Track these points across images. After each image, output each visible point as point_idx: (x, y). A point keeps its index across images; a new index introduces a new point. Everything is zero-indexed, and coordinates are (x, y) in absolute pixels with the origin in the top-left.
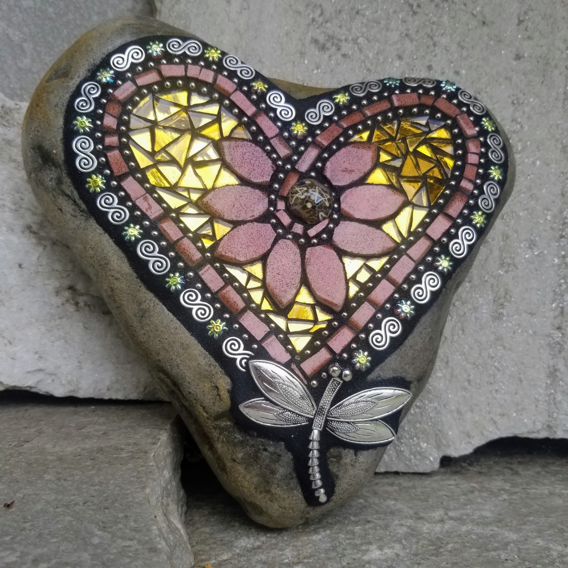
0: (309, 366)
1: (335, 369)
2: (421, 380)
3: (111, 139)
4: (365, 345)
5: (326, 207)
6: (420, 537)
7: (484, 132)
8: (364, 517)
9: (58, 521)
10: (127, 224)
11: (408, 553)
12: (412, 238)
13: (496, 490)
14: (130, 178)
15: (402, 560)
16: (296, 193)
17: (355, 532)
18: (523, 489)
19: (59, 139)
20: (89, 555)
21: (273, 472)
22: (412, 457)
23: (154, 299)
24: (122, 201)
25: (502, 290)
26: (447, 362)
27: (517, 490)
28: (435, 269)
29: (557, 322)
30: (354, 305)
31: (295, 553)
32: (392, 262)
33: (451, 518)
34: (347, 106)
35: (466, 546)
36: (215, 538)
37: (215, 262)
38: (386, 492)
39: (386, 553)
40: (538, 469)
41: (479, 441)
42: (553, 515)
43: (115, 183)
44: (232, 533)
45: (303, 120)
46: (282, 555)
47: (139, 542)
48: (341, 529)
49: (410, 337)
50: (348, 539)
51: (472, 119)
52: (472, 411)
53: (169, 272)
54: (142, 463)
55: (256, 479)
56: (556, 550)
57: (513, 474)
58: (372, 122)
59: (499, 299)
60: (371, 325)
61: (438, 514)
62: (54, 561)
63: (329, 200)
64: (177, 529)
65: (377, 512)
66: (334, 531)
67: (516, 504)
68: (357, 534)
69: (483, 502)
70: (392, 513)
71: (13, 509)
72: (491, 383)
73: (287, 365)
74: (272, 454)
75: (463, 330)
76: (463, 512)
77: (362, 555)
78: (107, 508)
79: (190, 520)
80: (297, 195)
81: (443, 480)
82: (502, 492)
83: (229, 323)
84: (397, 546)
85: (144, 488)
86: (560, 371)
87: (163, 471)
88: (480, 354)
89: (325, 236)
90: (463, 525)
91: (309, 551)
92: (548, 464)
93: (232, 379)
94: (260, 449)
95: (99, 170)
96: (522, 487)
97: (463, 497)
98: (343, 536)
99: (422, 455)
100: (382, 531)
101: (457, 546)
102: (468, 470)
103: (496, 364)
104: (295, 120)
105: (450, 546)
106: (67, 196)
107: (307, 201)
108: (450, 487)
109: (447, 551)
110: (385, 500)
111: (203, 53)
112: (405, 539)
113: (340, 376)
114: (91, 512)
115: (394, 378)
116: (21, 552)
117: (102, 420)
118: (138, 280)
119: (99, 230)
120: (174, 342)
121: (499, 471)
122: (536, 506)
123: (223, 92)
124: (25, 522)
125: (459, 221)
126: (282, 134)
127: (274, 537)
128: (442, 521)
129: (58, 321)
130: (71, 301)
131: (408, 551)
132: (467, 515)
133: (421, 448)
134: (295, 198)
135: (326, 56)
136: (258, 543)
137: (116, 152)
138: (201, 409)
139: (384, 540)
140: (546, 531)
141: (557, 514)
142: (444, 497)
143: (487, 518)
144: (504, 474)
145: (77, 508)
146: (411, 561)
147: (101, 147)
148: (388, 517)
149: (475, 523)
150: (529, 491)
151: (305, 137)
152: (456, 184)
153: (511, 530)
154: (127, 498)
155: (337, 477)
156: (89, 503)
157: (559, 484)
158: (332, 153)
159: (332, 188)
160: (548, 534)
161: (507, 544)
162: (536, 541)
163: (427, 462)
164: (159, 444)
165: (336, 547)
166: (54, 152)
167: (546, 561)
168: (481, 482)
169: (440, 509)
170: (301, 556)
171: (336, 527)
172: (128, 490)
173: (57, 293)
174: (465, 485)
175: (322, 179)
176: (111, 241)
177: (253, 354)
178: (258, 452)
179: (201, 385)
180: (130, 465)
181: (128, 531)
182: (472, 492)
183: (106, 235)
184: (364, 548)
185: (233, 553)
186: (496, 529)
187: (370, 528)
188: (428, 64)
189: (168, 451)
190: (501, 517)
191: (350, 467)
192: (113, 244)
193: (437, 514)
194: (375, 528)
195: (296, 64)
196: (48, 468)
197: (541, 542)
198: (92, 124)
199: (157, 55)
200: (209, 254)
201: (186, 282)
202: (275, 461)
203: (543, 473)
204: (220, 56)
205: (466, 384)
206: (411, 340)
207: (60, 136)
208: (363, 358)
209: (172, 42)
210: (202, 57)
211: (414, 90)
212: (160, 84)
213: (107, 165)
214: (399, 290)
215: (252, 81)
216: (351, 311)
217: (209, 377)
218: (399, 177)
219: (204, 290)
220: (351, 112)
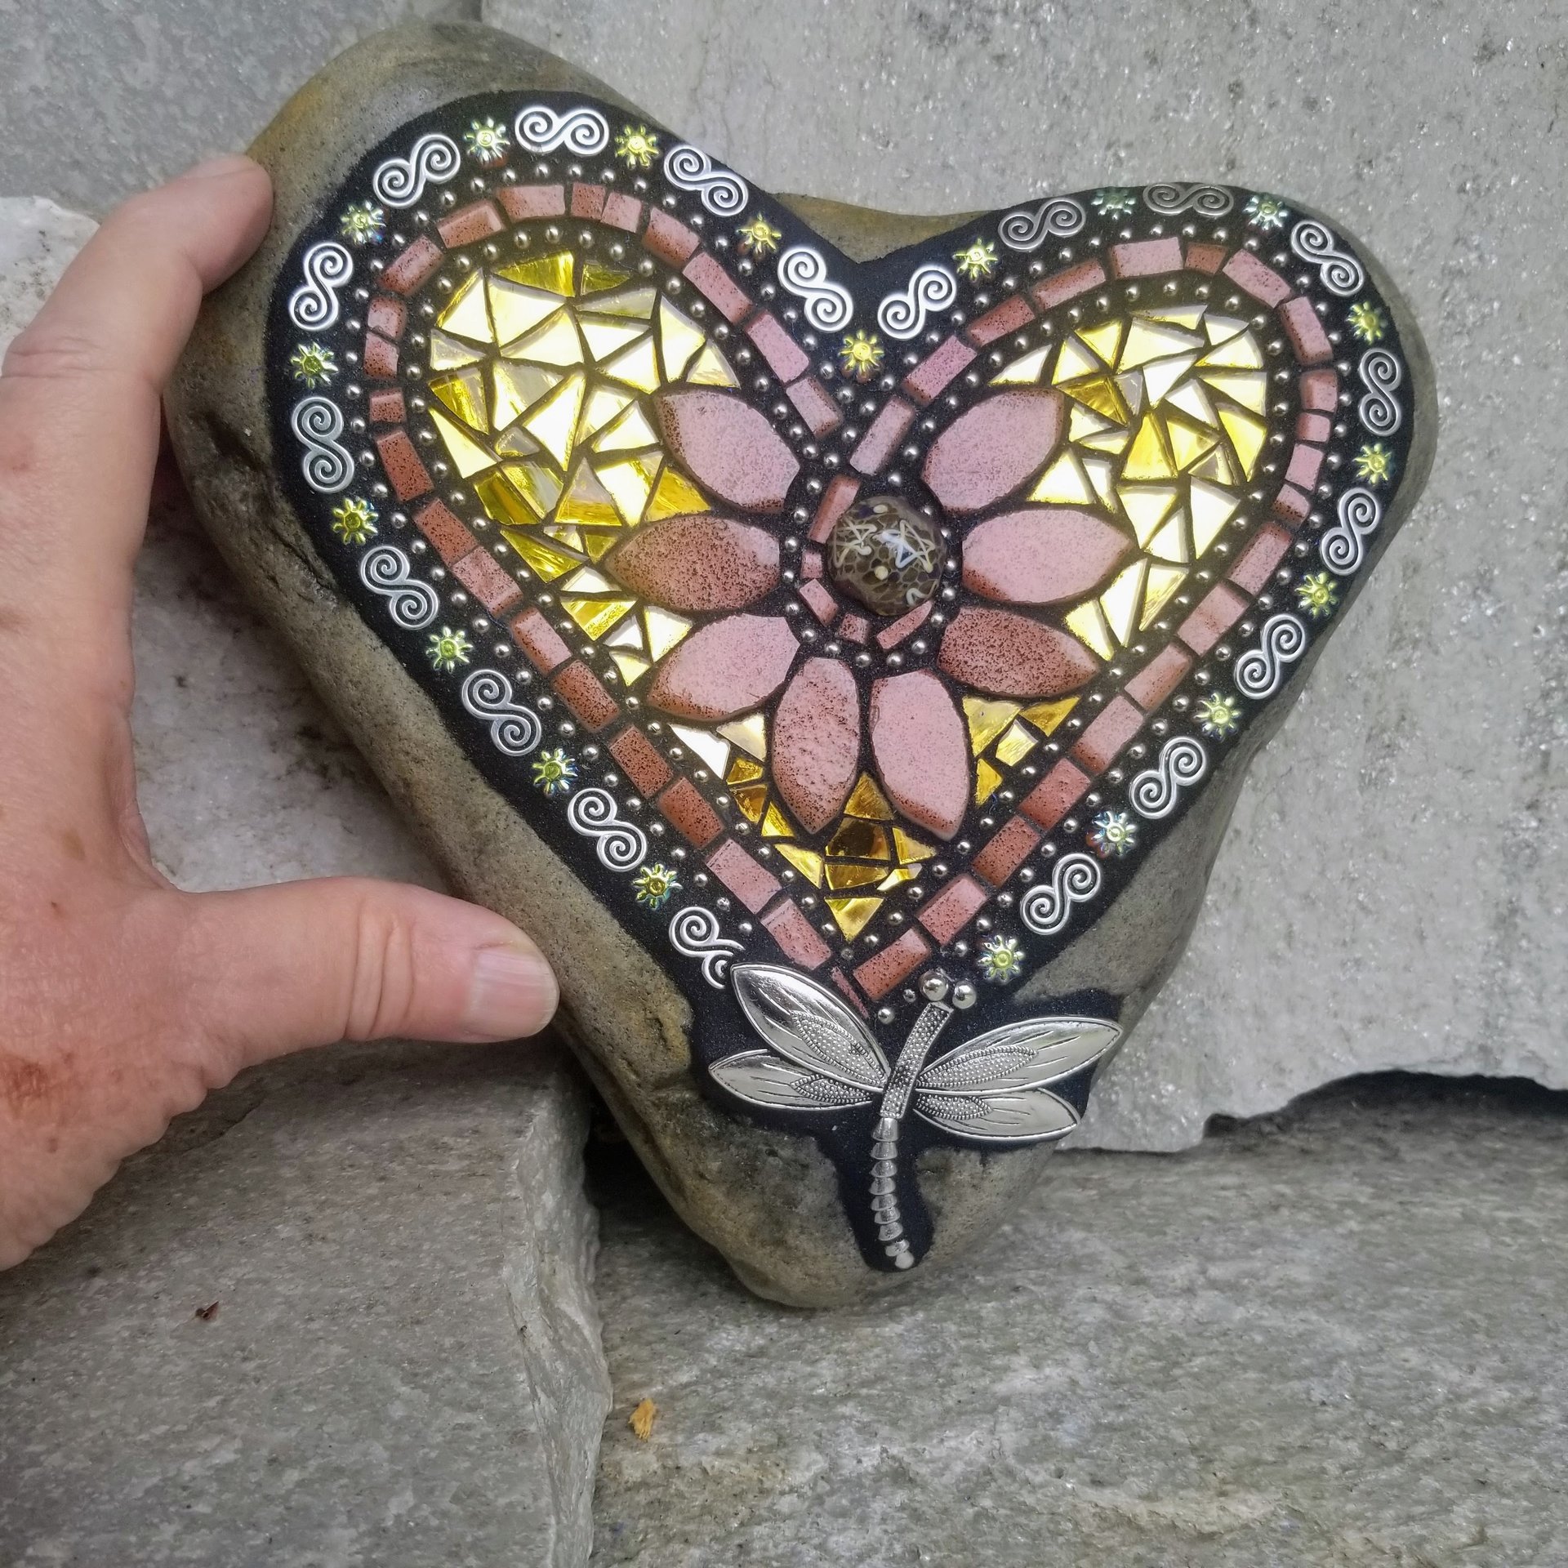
0: (874, 975)
1: (937, 983)
2: (1151, 984)
3: (386, 401)
4: (1009, 921)
5: (924, 575)
6: (1133, 1335)
7: (1351, 348)
8: (1006, 1276)
9: (316, 1356)
10: (436, 628)
11: (1097, 1379)
12: (1140, 649)
13: (1334, 1206)
14: (437, 503)
15: (1082, 1398)
16: (850, 540)
17: (981, 1318)
18: (1401, 1203)
19: (256, 399)
20: (386, 1448)
21: (791, 1202)
22: (1137, 1115)
23: (507, 809)
24: (421, 566)
25: (1393, 707)
26: (1237, 892)
27: (1386, 1206)
28: (1195, 729)
29: (1528, 791)
30: (989, 821)
31: (841, 1371)
32: (1087, 712)
33: (1213, 1284)
34: (990, 283)
35: (1236, 1363)
36: (663, 1326)
37: (650, 720)
38: (1068, 1204)
39: (1047, 1377)
40: (1451, 1146)
41: (1304, 1082)
42: (1460, 1282)
43: (401, 518)
44: (702, 1312)
45: (872, 328)
46: (812, 1375)
47: (490, 1414)
48: (950, 1309)
49: (1123, 897)
50: (965, 1336)
51: (1322, 307)
52: (1291, 1010)
53: (540, 748)
54: (493, 1191)
55: (752, 1215)
56: (1444, 1381)
57: (1386, 1159)
58: (1056, 326)
59: (1383, 730)
60: (1028, 872)
61: (1183, 1269)
62: (313, 1464)
63: (932, 554)
64: (576, 1328)
65: (1040, 1262)
66: (934, 1314)
67: (1378, 1246)
68: (986, 1324)
69: (1297, 1238)
70: (1075, 1265)
71: (216, 1323)
72: (1344, 943)
73: (820, 976)
74: (787, 1163)
75: (1283, 814)
76: (1246, 1266)
77: (993, 1382)
78: (418, 1322)
79: (608, 1275)
80: (851, 545)
81: (1209, 1173)
82: (1348, 1212)
83: (686, 870)
84: (1076, 1360)
85: (497, 1264)
86: (1524, 916)
87: (540, 1194)
88: (1322, 873)
89: (921, 645)
90: (1238, 1304)
91: (874, 1365)
92: (1478, 1130)
93: (693, 1004)
94: (758, 1151)
95: (360, 487)
96: (1400, 1198)
97: (1251, 1223)
98: (953, 1328)
99: (1162, 1114)
100: (1044, 1317)
101: (1215, 1362)
102: (1276, 1143)
103: (1361, 897)
104: (851, 329)
105: (1198, 1361)
106: (287, 545)
107: (877, 563)
108: (1223, 1193)
109: (1189, 1374)
110: (1062, 1230)
111: (613, 146)
112: (1096, 1339)
113: (948, 999)
114: (384, 1332)
115: (1080, 993)
116: (244, 1439)
118: (468, 765)
119: (370, 639)
120: (556, 915)
121: (1352, 1148)
122: (1424, 1255)
123: (667, 258)
124: (245, 1359)
125: (1266, 600)
126: (819, 368)
127: (796, 1327)
128: (1189, 1291)
129: (282, 814)
130: (309, 764)
131: (1098, 1372)
132: (1253, 1275)
133: (1161, 1096)
134: (846, 552)
135: (949, 63)
136: (760, 1341)
137: (398, 434)
138: (622, 1065)
139: (1048, 1340)
140: (1432, 1325)
141: (1471, 1278)
142: (1206, 1223)
143: (1298, 1285)
144: (1361, 1158)
145: (355, 1321)
146: (1103, 1400)
147: (361, 423)
148: (1064, 1278)
149: (1268, 1299)
150: (1414, 1210)
151: (877, 376)
152: (1264, 499)
153: (1349, 1322)
154: (462, 1294)
155: (939, 1212)
156: (380, 1309)
157: (1493, 1193)
158: (946, 418)
159: (943, 516)
160: (1435, 1335)
161: (1333, 1360)
162: (1403, 1355)
163: (1174, 1129)
164: (529, 1135)
165: (937, 1356)
166: (248, 432)
167: (1416, 1410)
168: (1299, 1182)
169: (1191, 1257)
170: (855, 1380)
171: (940, 1302)
172: (464, 1269)
173: (274, 745)
174: (1262, 1189)
175: (918, 493)
176: (398, 666)
177: (741, 947)
178: (756, 1158)
179: (622, 1015)
180: (467, 1198)
181: (464, 1386)
182: (1276, 1208)
183: (387, 650)
184: (998, 1361)
185: (703, 1365)
186: (1314, 1317)
187: (1017, 1307)
188: (1232, 80)
189: (551, 1141)
190: (1332, 1283)
191: (969, 1190)
192: (403, 675)
193: (1181, 1271)
194: (1028, 1308)
195: (867, 86)
196: (284, 1203)
197: (1413, 1357)
198: (335, 363)
199: (493, 160)
200: (634, 700)
201: (581, 772)
202: (796, 1178)
203: (1460, 1157)
204: (656, 152)
205: (1281, 945)
206: (1125, 904)
207: (258, 392)
208: (1002, 955)
209: (530, 116)
210: (609, 157)
211: (1172, 227)
212: (504, 239)
213: (379, 472)
214: (1101, 784)
215: (743, 219)
216: (981, 837)
217: (639, 997)
218: (1118, 481)
219: (623, 791)
220: (1000, 297)
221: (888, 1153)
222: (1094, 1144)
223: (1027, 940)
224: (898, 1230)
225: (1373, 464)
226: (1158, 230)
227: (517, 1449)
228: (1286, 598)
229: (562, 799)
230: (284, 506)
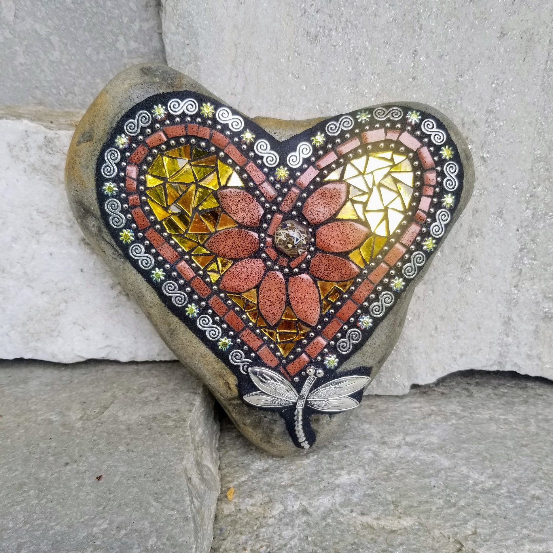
0: (292, 368)
1: (311, 370)
2: (381, 361)
3: (134, 198)
4: (333, 350)
5: (303, 245)
6: (379, 462)
7: (441, 162)
8: (343, 442)
9: (130, 492)
10: (153, 269)
11: (367, 478)
12: (373, 264)
13: (449, 414)
14: (151, 229)
15: (361, 485)
16: (280, 235)
17: (334, 457)
18: (470, 413)
19: (94, 198)
20: (149, 523)
21: (272, 431)
22: (388, 385)
23: (179, 321)
24: (148, 250)
25: (470, 256)
26: (419, 316)
27: (466, 414)
28: (390, 289)
29: (514, 282)
30: (327, 319)
31: (290, 476)
32: (356, 285)
33: (407, 444)
34: (324, 147)
35: (410, 472)
36: (238, 461)
37: (220, 293)
38: (365, 415)
39: (352, 478)
40: (490, 391)
41: (441, 374)
42: (484, 442)
43: (141, 234)
44: (250, 456)
45: (285, 165)
46: (281, 478)
47: (178, 511)
48: (325, 454)
49: (370, 340)
50: (328, 464)
51: (432, 149)
52: (437, 352)
53: (187, 304)
54: (182, 433)
55: (260, 435)
56: (473, 479)
57: (468, 396)
58: (345, 160)
59: (466, 263)
60: (339, 335)
61: (398, 439)
62: (129, 528)
63: (306, 239)
64: (209, 469)
65: (354, 437)
66: (320, 456)
67: (460, 429)
68: (335, 459)
69: (435, 426)
70: (365, 437)
71: (102, 481)
72: (454, 331)
73: (275, 369)
74: (270, 420)
76: (418, 437)
77: (335, 480)
78: (159, 480)
79: (223, 443)
80: (280, 237)
81: (411, 402)
82: (453, 416)
83: (234, 338)
84: (361, 471)
85: (182, 459)
86: (513, 321)
87: (197, 430)
88: (446, 309)
89: (304, 265)
90: (413, 451)
91: (300, 474)
92: (500, 385)
93: (238, 378)
94: (261, 417)
95: (128, 226)
96: (470, 411)
97: (422, 421)
98: (325, 461)
99: (396, 384)
100: (353, 456)
101: (403, 472)
102: (434, 390)
103: (459, 316)
104: (278, 166)
105: (398, 472)
106: (108, 242)
107: (288, 243)
108: (414, 410)
109: (395, 476)
110: (362, 424)
111: (200, 110)
112: (368, 464)
113: (315, 374)
114: (149, 484)
115: (357, 368)
116: (110, 520)
117: (155, 381)
118: (166, 308)
119: (135, 271)
120: (196, 353)
121: (458, 392)
122: (475, 432)
123: (219, 146)
124: (110, 494)
125: (413, 247)
126: (269, 179)
127: (278, 461)
128: (399, 446)
129: (116, 309)
130: (123, 293)
131: (367, 476)
132: (419, 440)
133: (396, 379)
134: (279, 239)
136: (267, 466)
137: (138, 209)
138: (219, 395)
139: (353, 465)
140: (473, 458)
141: (488, 441)
142: (407, 421)
143: (433, 444)
144: (460, 396)
145: (141, 480)
146: (367, 486)
147: (126, 205)
148: (361, 442)
149: (423, 449)
150: (474, 416)
151: (287, 181)
152: (412, 215)
153: (447, 457)
154: (172, 470)
155: (317, 432)
156: (148, 476)
157: (500, 409)
158: (310, 192)
159: (309, 225)
160: (473, 462)
161: (439, 471)
162: (462, 469)
163: (400, 389)
164: (193, 412)
165: (319, 471)
166: (92, 208)
167: (462, 489)
168: (439, 405)
169: (401, 434)
170: (294, 479)
171: (322, 451)
172: (172, 461)
173: (112, 288)
174: (427, 409)
175: (301, 218)
176: (143, 279)
177: (251, 361)
178: (261, 419)
179: (217, 382)
180: (174, 435)
181: (171, 502)
182: (430, 415)
183: (139, 275)
184: (337, 472)
185: (249, 475)
186: (436, 456)
187: (346, 453)
188: (414, 49)
189: (201, 411)
190: (444, 443)
191: (326, 425)
192: (145, 282)
193: (397, 439)
194: (348, 453)
195: (290, 58)
196: (121, 438)
197: (465, 470)
198: (117, 188)
199: (161, 118)
200: (215, 287)
201: (200, 310)
202: (273, 424)
203: (492, 395)
204: (213, 111)
205: (433, 332)
206: (370, 342)
207: (95, 196)
208: (332, 360)
209: (172, 102)
210: (199, 114)
211: (382, 124)
212: (167, 143)
213: (133, 221)
214: (361, 307)
215: (242, 132)
216: (324, 325)
217: (221, 376)
218: (365, 211)
219: (213, 316)
220: (327, 152)
221: (300, 418)
222: (376, 393)
223: (339, 356)
224: (304, 439)
225: (449, 200)
226: (378, 125)
227: (185, 523)
228: (419, 246)
229: (195, 319)
230: (105, 230)
